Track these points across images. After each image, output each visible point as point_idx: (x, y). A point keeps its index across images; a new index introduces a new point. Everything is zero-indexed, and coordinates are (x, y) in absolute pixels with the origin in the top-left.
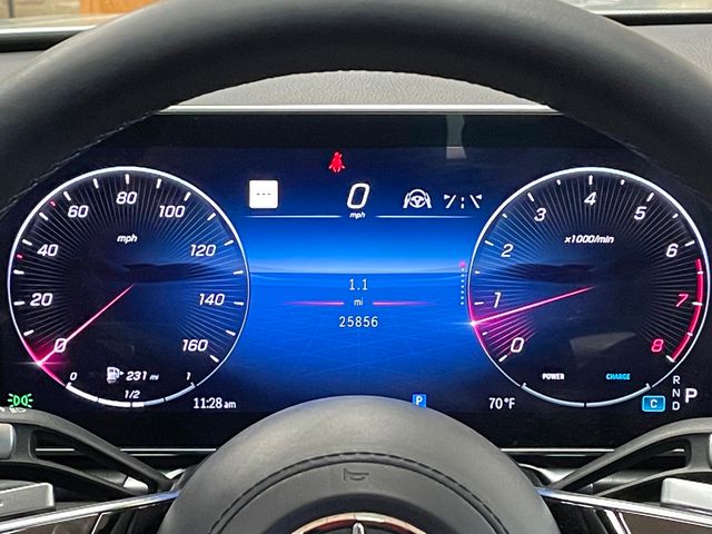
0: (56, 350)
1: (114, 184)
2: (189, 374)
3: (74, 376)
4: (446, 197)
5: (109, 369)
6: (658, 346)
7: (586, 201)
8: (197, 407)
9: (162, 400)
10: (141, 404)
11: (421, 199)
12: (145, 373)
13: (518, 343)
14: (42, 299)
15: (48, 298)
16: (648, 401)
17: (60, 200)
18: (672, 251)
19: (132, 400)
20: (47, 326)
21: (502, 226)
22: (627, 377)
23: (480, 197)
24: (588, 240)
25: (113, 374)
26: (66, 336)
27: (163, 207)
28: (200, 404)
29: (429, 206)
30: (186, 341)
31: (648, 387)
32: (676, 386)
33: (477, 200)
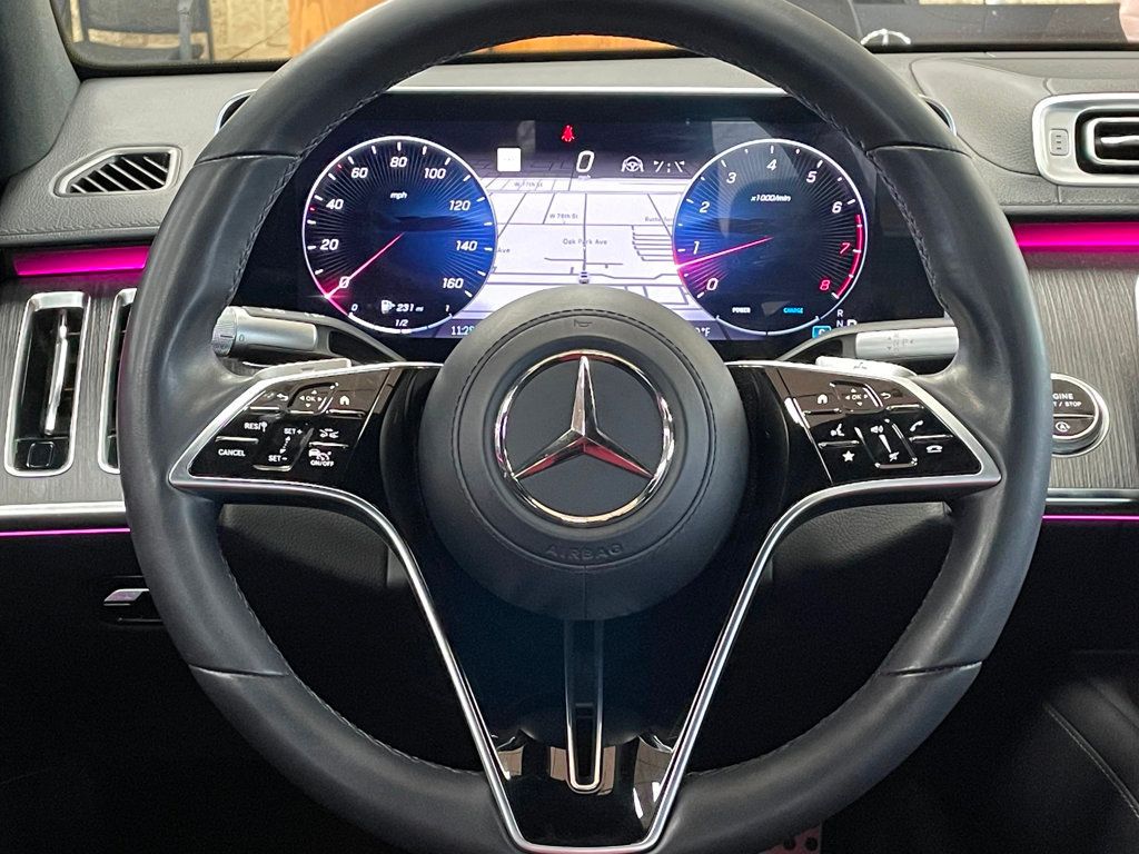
0: (341, 286)
1: (389, 150)
2: (448, 307)
3: (355, 307)
4: (656, 163)
5: (383, 302)
6: (826, 285)
7: (769, 167)
8: (454, 333)
9: (425, 328)
10: (409, 331)
11: (635, 164)
12: (412, 305)
13: (713, 283)
14: (330, 244)
15: (334, 243)
16: (817, 330)
17: (345, 163)
18: (837, 208)
19: (402, 328)
20: (333, 266)
21: (701, 187)
22: (801, 311)
23: (683, 163)
24: (770, 199)
25: (386, 306)
26: (348, 275)
27: (427, 170)
28: (456, 331)
29: (642, 170)
30: (445, 280)
31: (817, 319)
32: (840, 318)
33: (680, 166)
